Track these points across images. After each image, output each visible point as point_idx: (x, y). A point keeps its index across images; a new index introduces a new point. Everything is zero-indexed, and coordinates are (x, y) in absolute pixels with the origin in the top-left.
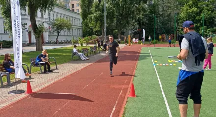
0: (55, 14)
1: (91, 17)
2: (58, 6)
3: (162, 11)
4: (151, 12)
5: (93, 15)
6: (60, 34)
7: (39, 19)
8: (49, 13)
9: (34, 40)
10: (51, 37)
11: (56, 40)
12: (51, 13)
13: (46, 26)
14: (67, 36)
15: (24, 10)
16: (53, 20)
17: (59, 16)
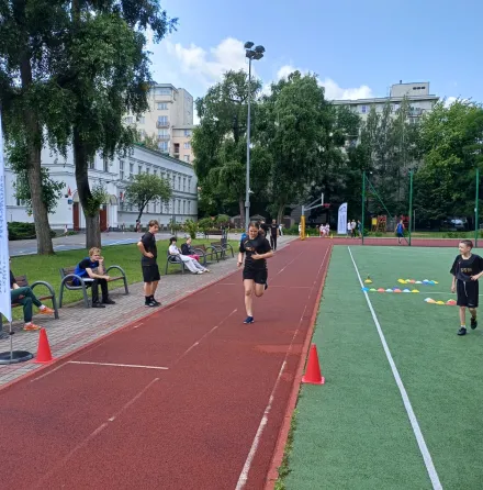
0: (136, 165)
1: (217, 173)
2: (143, 145)
3: (379, 162)
4: (353, 164)
5: (222, 169)
6: (144, 211)
7: (99, 175)
8: (122, 163)
9: (83, 224)
10: (124, 216)
11: (135, 223)
12: (127, 161)
13: (111, 191)
14: (161, 214)
15: (64, 153)
16: (131, 177)
17: (144, 169)
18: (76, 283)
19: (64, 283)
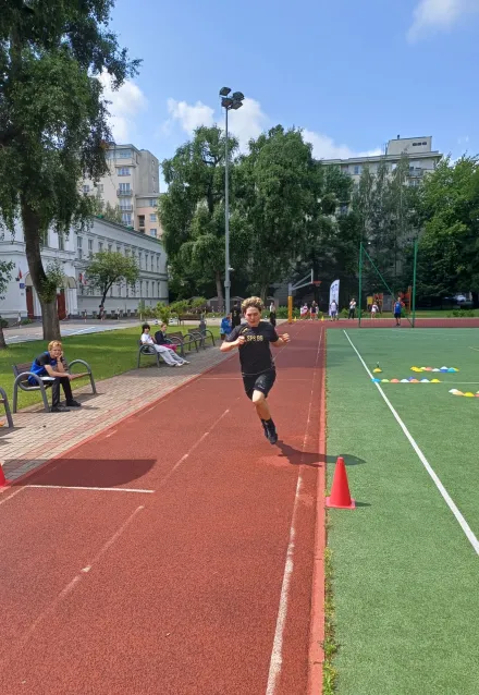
0: (96, 241)
1: (190, 247)
2: (102, 218)
3: (374, 232)
4: (344, 235)
5: (195, 244)
6: (108, 294)
7: (53, 254)
8: (80, 239)
9: (38, 311)
10: (85, 301)
11: (98, 310)
12: (85, 239)
13: (69, 272)
14: (127, 298)
15: (11, 227)
16: (91, 256)
17: (105, 246)
18: (33, 382)
19: (18, 383)
